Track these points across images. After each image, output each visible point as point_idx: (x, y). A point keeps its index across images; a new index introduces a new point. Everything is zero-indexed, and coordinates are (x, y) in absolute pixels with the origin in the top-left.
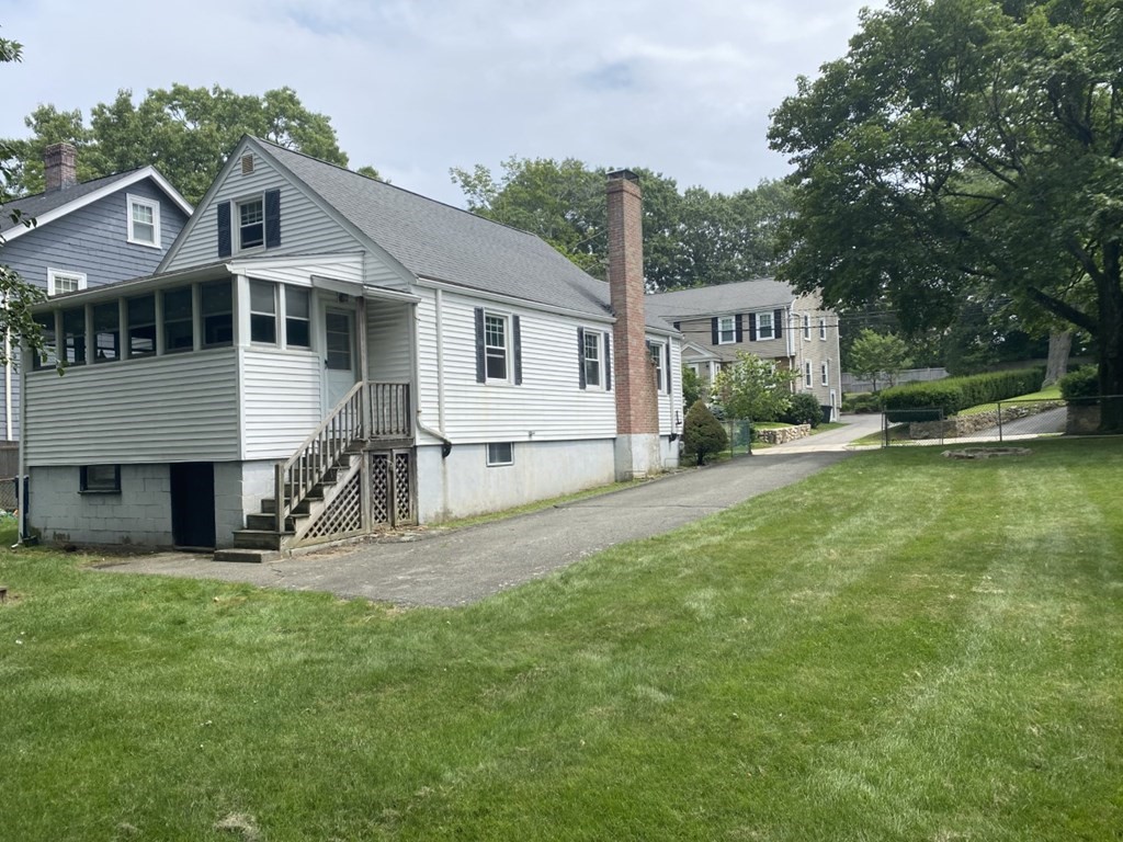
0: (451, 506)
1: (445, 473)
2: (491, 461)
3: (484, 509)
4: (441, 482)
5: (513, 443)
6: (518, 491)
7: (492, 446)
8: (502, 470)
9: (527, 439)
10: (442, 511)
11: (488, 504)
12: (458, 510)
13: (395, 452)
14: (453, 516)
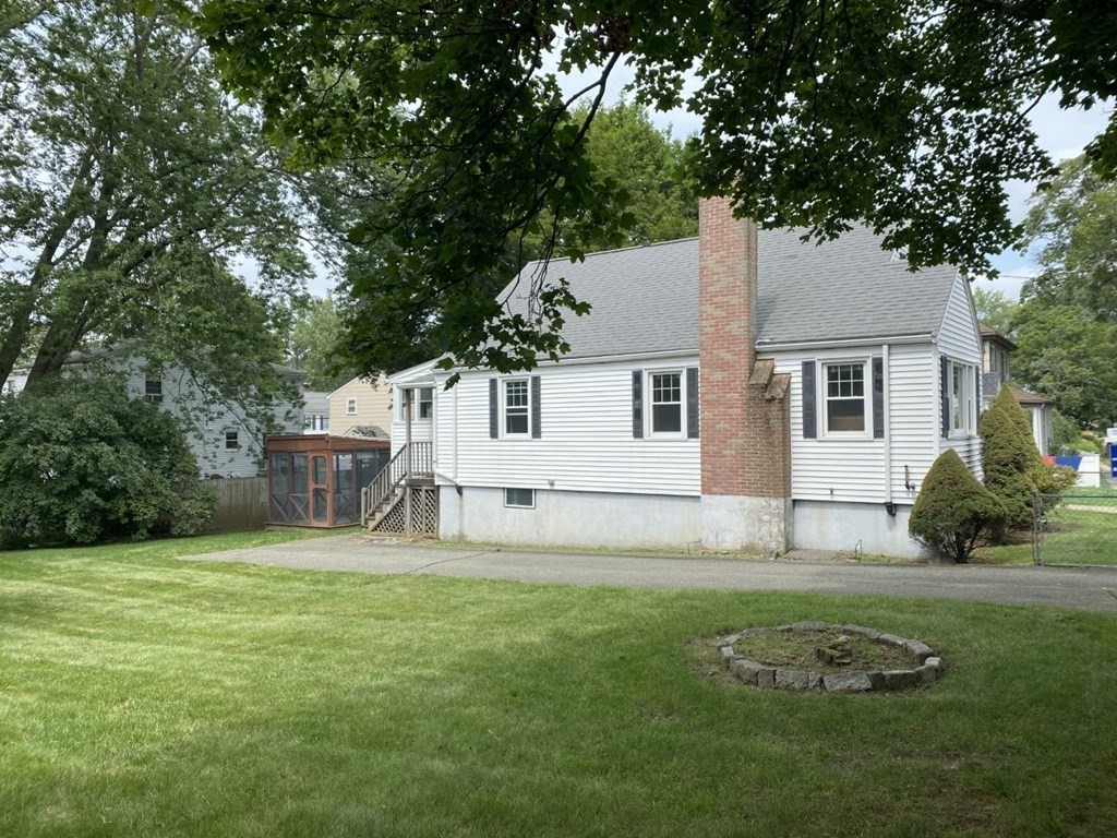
0: (466, 532)
1: (461, 507)
2: (508, 503)
3: (498, 540)
4: (458, 512)
5: (535, 490)
6: (538, 533)
7: (510, 491)
8: (518, 512)
9: (548, 487)
10: (457, 534)
11: (503, 538)
12: (471, 535)
13: (424, 488)
14: (468, 539)
